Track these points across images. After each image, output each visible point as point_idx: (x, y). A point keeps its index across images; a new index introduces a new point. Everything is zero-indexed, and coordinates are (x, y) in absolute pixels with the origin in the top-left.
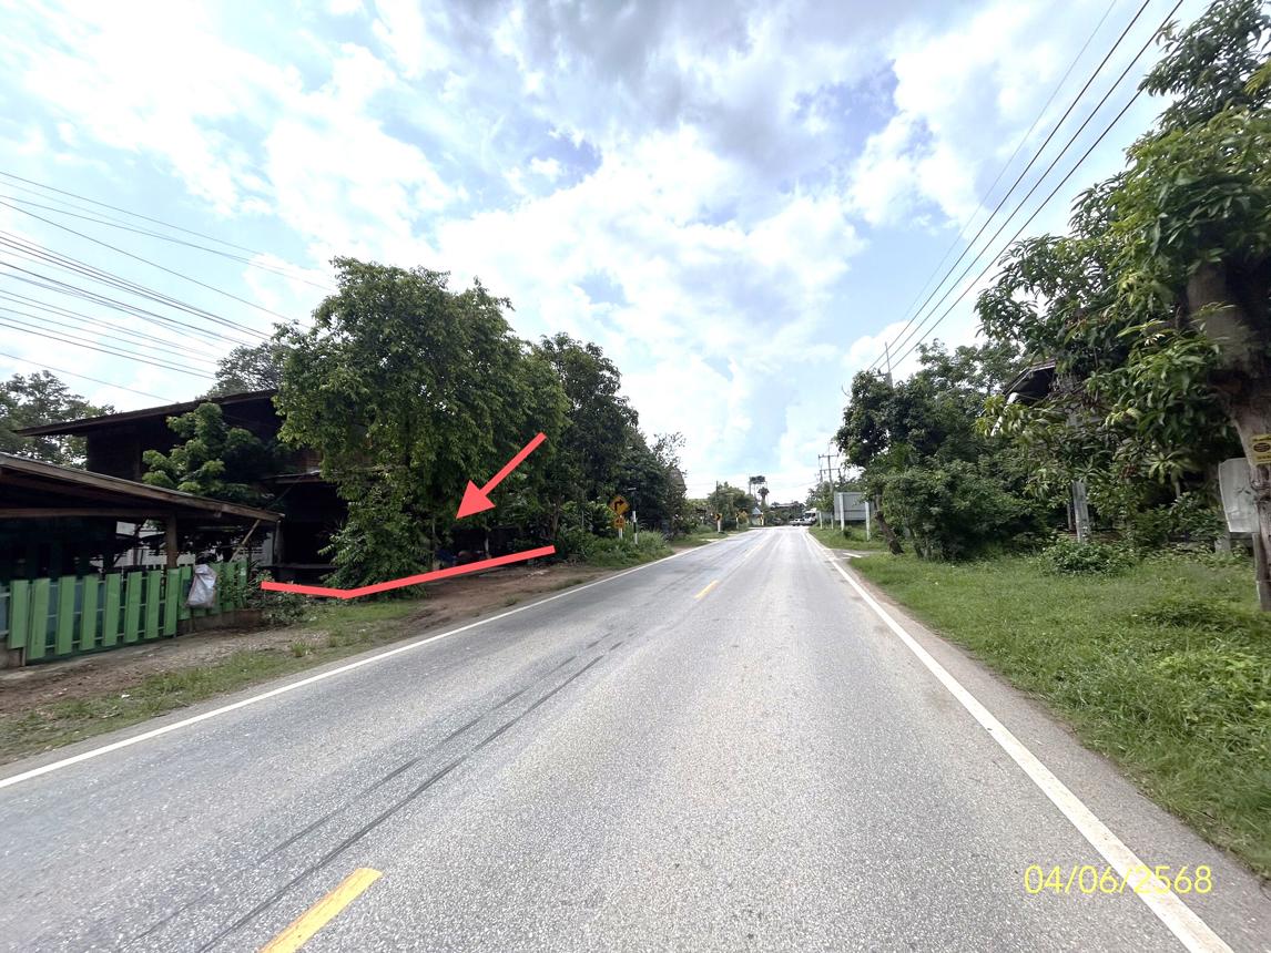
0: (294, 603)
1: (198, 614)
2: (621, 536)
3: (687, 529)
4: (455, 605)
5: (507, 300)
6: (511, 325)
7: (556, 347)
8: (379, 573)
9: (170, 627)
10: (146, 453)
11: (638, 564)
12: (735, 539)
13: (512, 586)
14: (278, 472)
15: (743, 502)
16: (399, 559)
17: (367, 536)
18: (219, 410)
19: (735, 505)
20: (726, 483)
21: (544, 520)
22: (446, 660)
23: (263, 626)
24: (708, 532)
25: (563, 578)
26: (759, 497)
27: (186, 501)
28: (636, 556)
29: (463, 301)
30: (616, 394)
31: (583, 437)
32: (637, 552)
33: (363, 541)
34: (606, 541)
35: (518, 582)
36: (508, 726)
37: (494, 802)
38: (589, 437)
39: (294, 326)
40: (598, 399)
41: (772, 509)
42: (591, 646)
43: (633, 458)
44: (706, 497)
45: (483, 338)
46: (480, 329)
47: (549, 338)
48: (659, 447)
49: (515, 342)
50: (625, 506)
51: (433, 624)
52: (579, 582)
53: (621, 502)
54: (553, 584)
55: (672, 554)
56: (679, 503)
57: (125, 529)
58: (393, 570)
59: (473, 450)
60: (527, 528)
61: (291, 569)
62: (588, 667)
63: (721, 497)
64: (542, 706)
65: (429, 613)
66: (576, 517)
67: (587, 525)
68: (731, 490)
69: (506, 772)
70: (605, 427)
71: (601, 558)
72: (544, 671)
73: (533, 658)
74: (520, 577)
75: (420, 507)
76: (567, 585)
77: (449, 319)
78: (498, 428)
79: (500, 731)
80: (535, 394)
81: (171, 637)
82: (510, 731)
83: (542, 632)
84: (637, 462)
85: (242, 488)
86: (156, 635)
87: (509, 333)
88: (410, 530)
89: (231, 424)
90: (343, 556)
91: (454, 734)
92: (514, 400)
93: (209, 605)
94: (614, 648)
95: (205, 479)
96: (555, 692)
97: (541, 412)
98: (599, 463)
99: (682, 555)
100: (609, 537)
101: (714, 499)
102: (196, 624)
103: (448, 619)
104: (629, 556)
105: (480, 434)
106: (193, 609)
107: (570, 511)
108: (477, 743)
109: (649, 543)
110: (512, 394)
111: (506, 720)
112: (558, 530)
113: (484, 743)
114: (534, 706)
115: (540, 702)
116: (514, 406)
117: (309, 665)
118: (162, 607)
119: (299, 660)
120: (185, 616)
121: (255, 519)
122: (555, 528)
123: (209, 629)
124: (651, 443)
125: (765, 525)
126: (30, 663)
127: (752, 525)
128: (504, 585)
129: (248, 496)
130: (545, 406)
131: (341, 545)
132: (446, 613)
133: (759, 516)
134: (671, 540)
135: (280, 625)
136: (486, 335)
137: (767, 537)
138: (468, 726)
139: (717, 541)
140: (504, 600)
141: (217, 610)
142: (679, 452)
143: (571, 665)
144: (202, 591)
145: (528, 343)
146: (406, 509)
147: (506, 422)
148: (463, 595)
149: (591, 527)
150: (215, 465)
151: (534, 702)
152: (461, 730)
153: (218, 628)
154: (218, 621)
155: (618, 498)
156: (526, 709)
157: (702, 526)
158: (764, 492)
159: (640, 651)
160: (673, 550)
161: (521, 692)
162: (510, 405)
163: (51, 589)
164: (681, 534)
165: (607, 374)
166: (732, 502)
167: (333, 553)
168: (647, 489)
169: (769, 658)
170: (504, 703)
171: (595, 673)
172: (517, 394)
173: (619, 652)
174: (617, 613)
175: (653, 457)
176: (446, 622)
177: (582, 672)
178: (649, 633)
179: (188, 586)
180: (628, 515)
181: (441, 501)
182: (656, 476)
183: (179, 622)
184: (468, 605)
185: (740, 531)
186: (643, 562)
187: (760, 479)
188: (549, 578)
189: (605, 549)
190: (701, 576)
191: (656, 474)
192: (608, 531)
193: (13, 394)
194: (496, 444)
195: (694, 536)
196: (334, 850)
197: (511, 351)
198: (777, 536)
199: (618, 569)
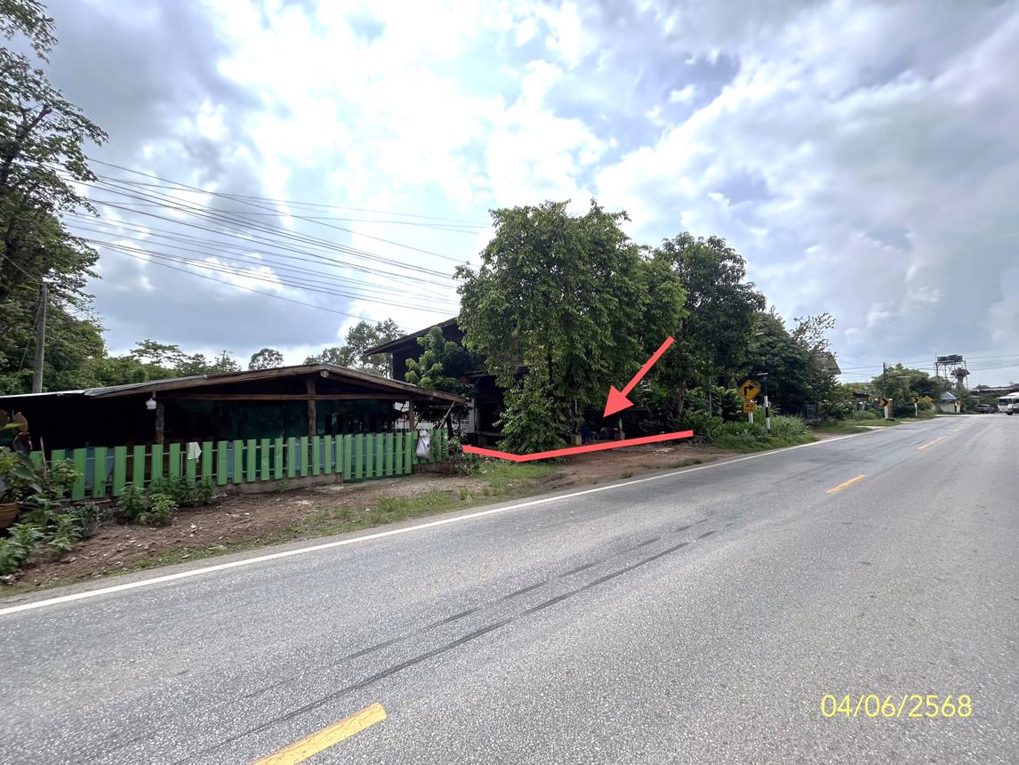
0: (475, 459)
1: (423, 462)
2: (751, 420)
3: (839, 415)
4: (584, 472)
5: (624, 213)
6: (627, 234)
7: (677, 247)
8: (531, 443)
9: (408, 469)
10: (407, 360)
11: (769, 449)
12: (908, 427)
13: (635, 459)
14: (473, 369)
15: (924, 386)
16: (545, 433)
17: (522, 414)
18: (441, 331)
19: (912, 388)
20: (899, 365)
21: (671, 403)
22: (550, 520)
23: (454, 473)
24: (870, 418)
25: (684, 457)
26: (955, 380)
27: (413, 390)
28: (768, 441)
29: (583, 223)
30: (741, 282)
31: (703, 326)
32: (768, 436)
33: (520, 419)
34: (737, 425)
35: (642, 457)
36: (563, 597)
37: (506, 678)
38: (710, 326)
39: (467, 266)
40: (719, 289)
41: (974, 393)
42: (681, 529)
43: (768, 344)
44: (870, 380)
45: (601, 249)
46: (597, 243)
47: (670, 240)
48: (801, 331)
49: (634, 249)
50: (756, 391)
51: (560, 486)
52: (698, 462)
53: (751, 388)
54: (673, 462)
55: (814, 440)
56: (826, 387)
57: (398, 406)
58: (540, 441)
59: (593, 345)
60: (655, 411)
61: (485, 436)
62: (668, 552)
63: (890, 381)
64: (601, 585)
65: (561, 477)
66: (703, 401)
67: (715, 409)
68: (906, 372)
69: (533, 650)
70: (727, 315)
71: (727, 441)
72: (623, 548)
73: (619, 532)
74: (646, 453)
75: (558, 393)
76: (686, 464)
77: (567, 239)
78: (617, 326)
79: (553, 602)
80: (651, 291)
81: (409, 475)
82: (561, 604)
83: (640, 508)
84: (773, 348)
85: (452, 380)
86: (391, 474)
87: (627, 242)
88: (553, 410)
89: (448, 339)
90: (507, 428)
91: (516, 593)
92: (629, 299)
93: (427, 456)
94: (704, 536)
95: (433, 376)
96: (621, 572)
97: (658, 307)
98: (724, 352)
99: (829, 442)
100: (740, 421)
101: (880, 383)
102: (421, 469)
103: (572, 483)
104: (759, 440)
105: (599, 331)
106: (420, 458)
107: (699, 396)
108: (528, 607)
109: (785, 429)
110: (628, 294)
111: (564, 592)
112: (684, 413)
113: (534, 610)
114: (596, 583)
115: (603, 580)
116: (631, 304)
117: (467, 506)
118: (404, 455)
119: (462, 501)
120: (415, 462)
121: (452, 401)
122: (681, 411)
123: (429, 472)
124: (790, 327)
125: (962, 412)
126: (345, 482)
127: (941, 412)
128: (629, 459)
129: (457, 386)
130: (661, 301)
131: (506, 420)
132: (574, 478)
133: (953, 402)
134: (816, 427)
135: (464, 474)
136: (603, 246)
137: (962, 427)
138: (531, 588)
139: (881, 429)
140: (623, 472)
141: (432, 460)
142: (827, 334)
143: (651, 547)
144: (423, 448)
145: (645, 247)
146: (549, 394)
147: (624, 319)
148: (593, 465)
149: (720, 411)
150: (437, 366)
151: (598, 578)
152: (523, 591)
153: (433, 472)
154: (434, 467)
155: (748, 383)
156: (586, 584)
157: (862, 412)
158: (961, 374)
159: (733, 544)
160: (816, 436)
161: (591, 565)
162: (628, 304)
163: (352, 441)
164: (832, 420)
165: (729, 263)
166: (907, 386)
167: (501, 426)
168: (785, 374)
169: (920, 591)
170: (572, 572)
171: (670, 562)
172: (633, 294)
173: (706, 542)
174: (722, 498)
175: (793, 341)
176: (570, 485)
177: (658, 556)
178: (751, 527)
179: (416, 444)
180: (760, 400)
181: (575, 387)
182: (796, 361)
183: (413, 466)
184: (592, 474)
185: (920, 418)
186: (776, 447)
187: (955, 359)
188: (671, 456)
189: (733, 432)
190: (846, 467)
191: (795, 358)
192: (738, 416)
193: (378, 333)
194: (616, 338)
195: (849, 422)
196: (377, 675)
197: (629, 258)
198: (982, 425)
199: (745, 452)
